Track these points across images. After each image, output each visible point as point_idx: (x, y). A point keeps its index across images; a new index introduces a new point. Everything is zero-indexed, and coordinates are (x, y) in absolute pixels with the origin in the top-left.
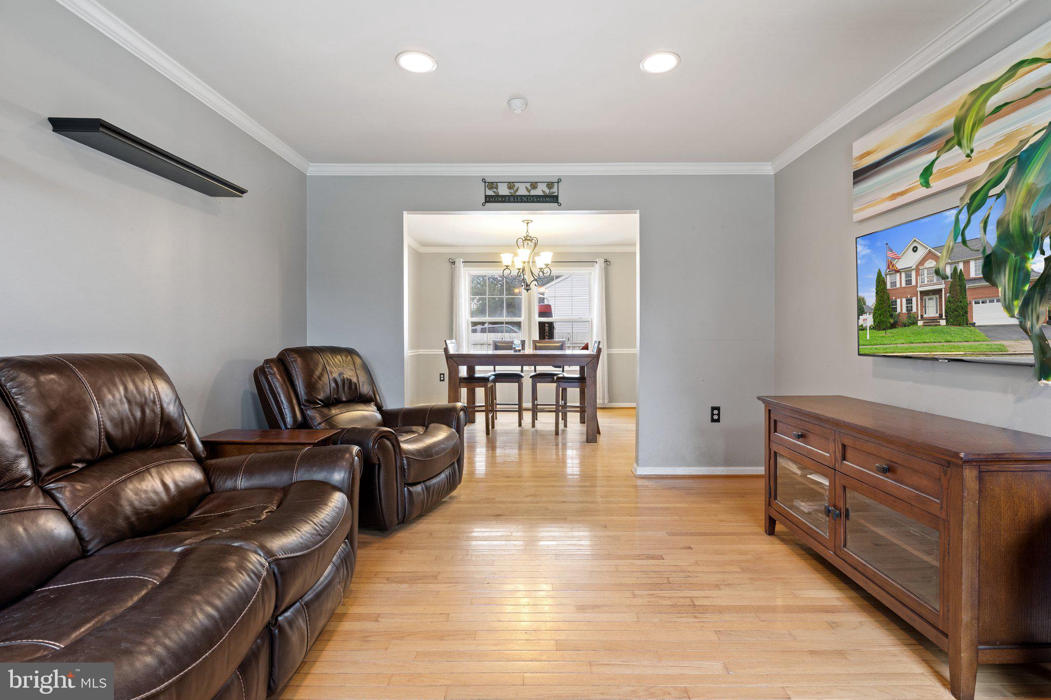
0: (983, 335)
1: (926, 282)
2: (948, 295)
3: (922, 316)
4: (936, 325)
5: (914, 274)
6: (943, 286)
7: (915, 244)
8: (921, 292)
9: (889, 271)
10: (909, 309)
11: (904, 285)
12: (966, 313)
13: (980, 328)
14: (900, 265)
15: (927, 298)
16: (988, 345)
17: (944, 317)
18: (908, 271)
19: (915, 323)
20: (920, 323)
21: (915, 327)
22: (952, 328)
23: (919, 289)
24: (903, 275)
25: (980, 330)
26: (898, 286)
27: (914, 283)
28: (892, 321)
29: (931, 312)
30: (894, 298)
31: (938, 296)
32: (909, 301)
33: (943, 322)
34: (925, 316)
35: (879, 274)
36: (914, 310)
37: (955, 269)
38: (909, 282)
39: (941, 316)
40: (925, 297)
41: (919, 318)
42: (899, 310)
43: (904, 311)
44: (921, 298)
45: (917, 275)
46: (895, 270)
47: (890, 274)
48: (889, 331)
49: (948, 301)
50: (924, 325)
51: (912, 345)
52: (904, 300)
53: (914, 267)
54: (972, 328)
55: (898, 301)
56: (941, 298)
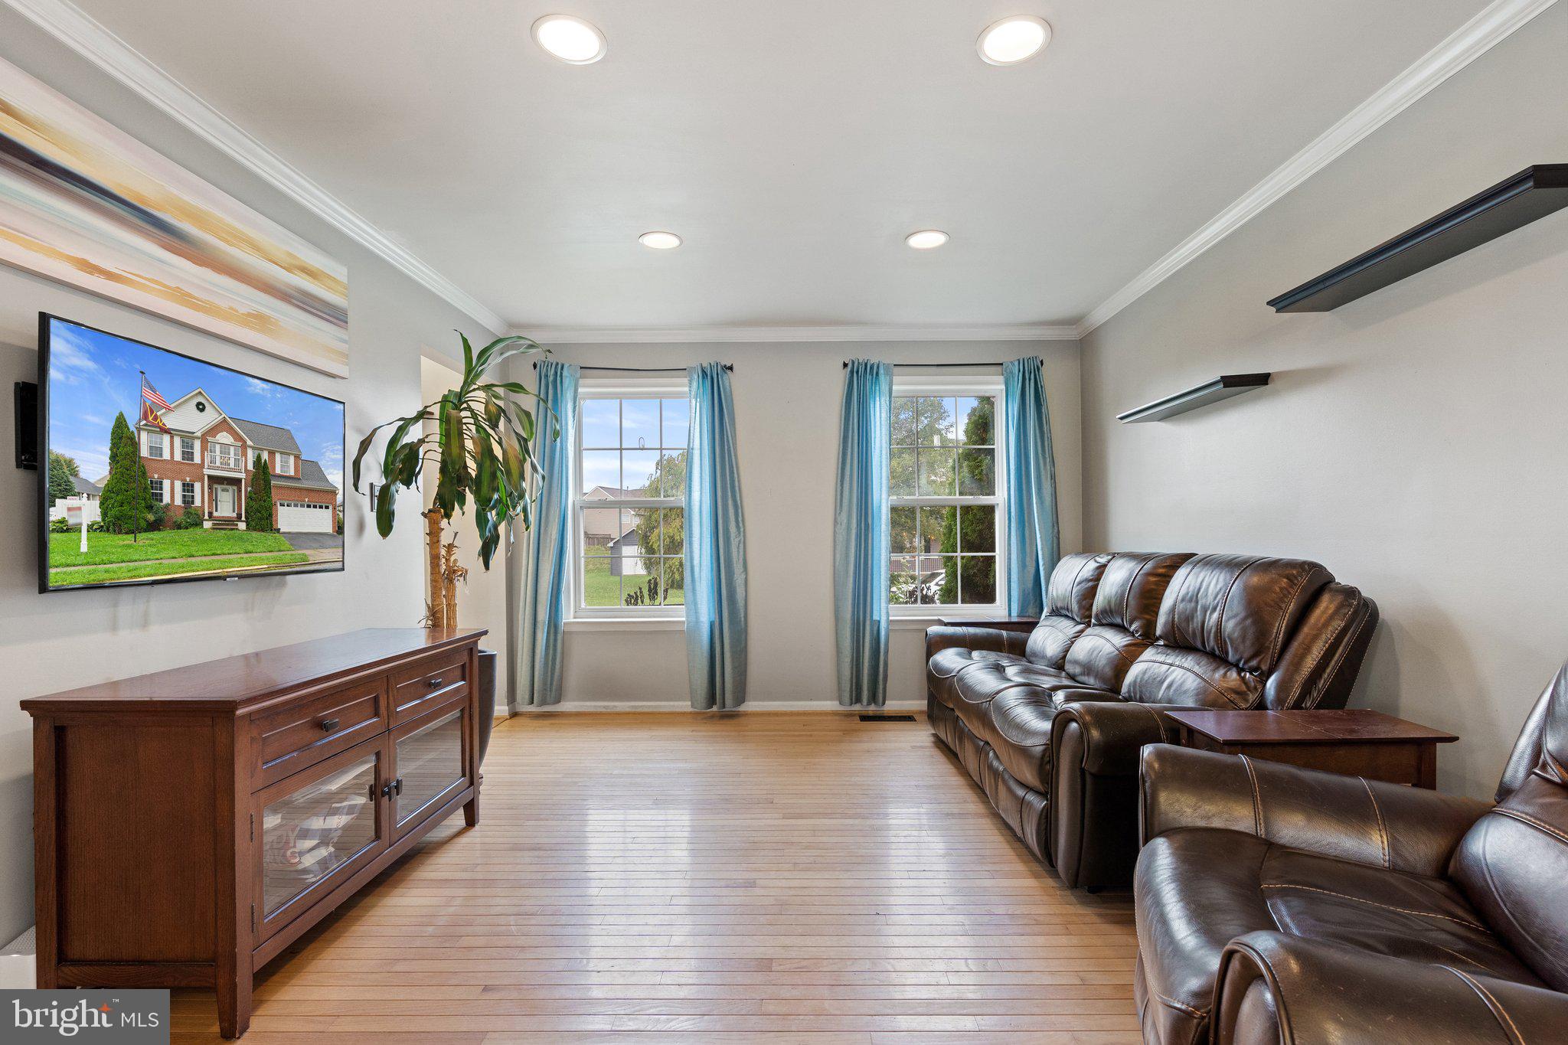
0: (287, 545)
1: (218, 464)
2: (249, 489)
3: (210, 514)
4: (232, 529)
5: (197, 445)
6: (242, 476)
7: (200, 399)
8: (210, 477)
9: (145, 425)
10: (188, 501)
11: (178, 457)
12: (270, 515)
13: (285, 535)
14: (170, 421)
15: (219, 487)
16: (292, 555)
17: (243, 519)
18: (187, 438)
19: (198, 524)
20: (207, 525)
21: (198, 530)
22: (255, 534)
23: (207, 472)
24: (177, 441)
25: (285, 537)
26: (166, 456)
27: (197, 459)
28: (151, 517)
29: (226, 508)
30: (156, 476)
31: (235, 488)
32: (188, 488)
33: (242, 526)
34: (215, 514)
35: (120, 423)
36: (198, 502)
37: (259, 458)
38: (188, 455)
39: (239, 517)
40: (215, 486)
41: (206, 517)
42: (166, 499)
43: (178, 501)
44: (209, 485)
45: (204, 449)
46: (160, 427)
47: (149, 431)
48: (141, 536)
49: (249, 498)
50: (214, 529)
51: (193, 560)
52: (178, 485)
53: (199, 434)
54: (277, 535)
55: (166, 484)
56: (240, 491)
